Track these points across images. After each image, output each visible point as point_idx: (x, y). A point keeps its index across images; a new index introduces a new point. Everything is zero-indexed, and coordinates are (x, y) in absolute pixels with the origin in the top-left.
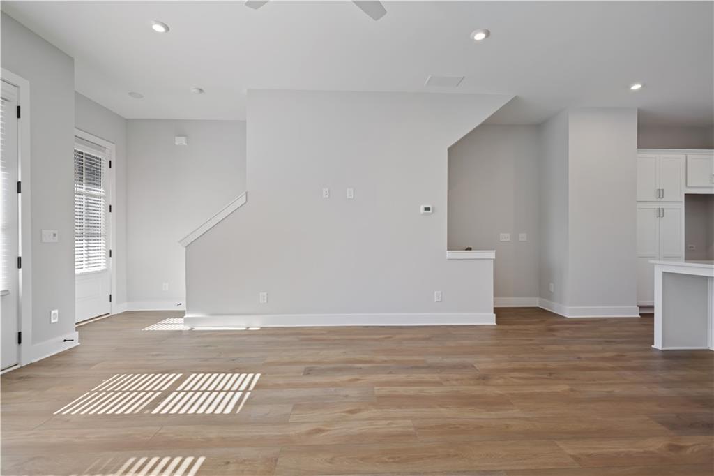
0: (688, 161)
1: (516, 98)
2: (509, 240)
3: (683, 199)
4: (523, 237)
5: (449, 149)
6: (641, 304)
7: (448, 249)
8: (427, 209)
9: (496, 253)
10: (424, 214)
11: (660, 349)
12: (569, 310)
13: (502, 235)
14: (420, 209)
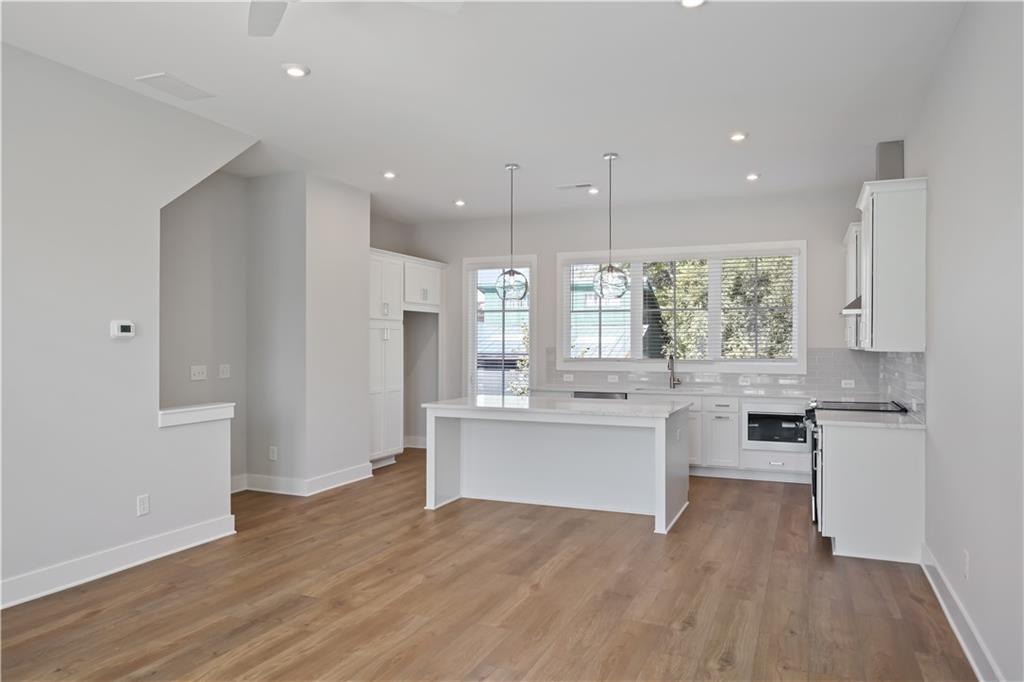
0: (406, 271)
1: (259, 142)
2: (204, 377)
3: (402, 318)
4: (225, 371)
5: (163, 211)
6: (373, 458)
7: (162, 407)
8: (125, 329)
9: (235, 407)
10: (118, 339)
11: (433, 508)
12: (307, 485)
13: (195, 369)
14: (115, 330)
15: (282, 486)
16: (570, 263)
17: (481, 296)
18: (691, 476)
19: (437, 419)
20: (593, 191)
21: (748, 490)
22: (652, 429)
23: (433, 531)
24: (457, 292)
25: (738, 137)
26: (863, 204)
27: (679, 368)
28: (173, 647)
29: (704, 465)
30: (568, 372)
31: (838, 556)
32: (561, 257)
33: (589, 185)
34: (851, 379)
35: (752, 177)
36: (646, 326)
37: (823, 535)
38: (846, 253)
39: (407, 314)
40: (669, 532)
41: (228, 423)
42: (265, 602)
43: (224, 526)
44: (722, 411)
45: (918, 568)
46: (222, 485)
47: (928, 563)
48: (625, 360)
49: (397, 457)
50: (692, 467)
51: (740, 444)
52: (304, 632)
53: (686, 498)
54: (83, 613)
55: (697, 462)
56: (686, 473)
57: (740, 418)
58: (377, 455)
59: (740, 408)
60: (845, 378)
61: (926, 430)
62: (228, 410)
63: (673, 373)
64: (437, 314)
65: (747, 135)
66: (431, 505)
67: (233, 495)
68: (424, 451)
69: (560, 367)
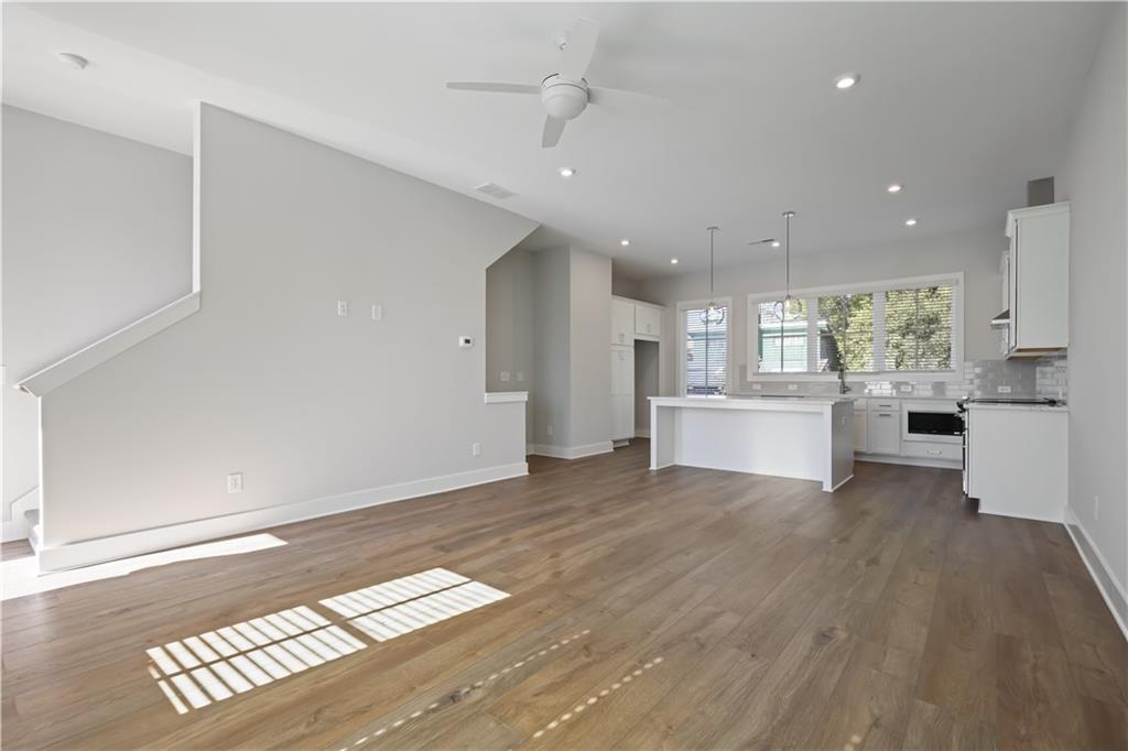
0: (636, 312)
1: (541, 226)
2: (508, 378)
3: (633, 344)
4: (520, 377)
5: (487, 270)
6: (614, 441)
7: (488, 391)
8: (467, 341)
9: (528, 394)
10: (463, 348)
11: (655, 469)
12: (573, 452)
13: (502, 374)
14: (462, 342)
15: (555, 452)
16: (757, 302)
17: (690, 345)
18: (856, 461)
19: (658, 407)
20: (776, 244)
21: (904, 473)
22: (821, 414)
23: (655, 480)
24: (672, 326)
25: (894, 189)
26: (1010, 231)
27: (849, 379)
28: (498, 523)
29: (870, 452)
30: (757, 383)
31: (983, 514)
32: (751, 297)
33: (771, 240)
34: (1007, 385)
35: (911, 223)
36: (826, 361)
37: (970, 496)
38: (1002, 280)
39: (637, 342)
40: (835, 491)
41: (524, 405)
42: (548, 507)
43: (522, 469)
44: (885, 411)
45: (1062, 525)
46: (520, 448)
47: (1071, 523)
48: (805, 373)
49: (630, 440)
50: (856, 453)
51: (901, 435)
52: (572, 522)
53: (851, 470)
54: (449, 504)
55: (863, 449)
56: (852, 457)
57: (901, 416)
58: (617, 437)
59: (901, 407)
60: (1002, 385)
61: (1069, 412)
62: (524, 396)
63: (843, 383)
64: (657, 343)
65: (902, 186)
66: (653, 467)
67: (527, 457)
68: (649, 440)
69: (750, 378)
